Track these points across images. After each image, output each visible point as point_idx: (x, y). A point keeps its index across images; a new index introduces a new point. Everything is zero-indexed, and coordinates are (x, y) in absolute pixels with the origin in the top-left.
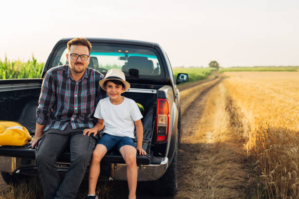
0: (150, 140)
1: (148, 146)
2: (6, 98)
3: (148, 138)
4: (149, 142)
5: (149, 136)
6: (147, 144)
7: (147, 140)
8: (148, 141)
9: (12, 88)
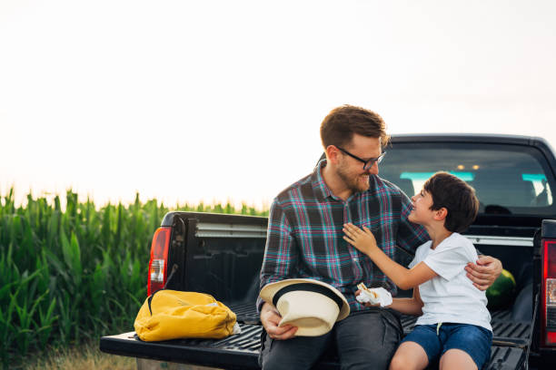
0: (528, 342)
1: (523, 356)
2: (217, 252)
3: (523, 338)
4: (526, 347)
5: (526, 335)
6: (522, 351)
7: (522, 342)
8: (522, 346)
9: (231, 232)
